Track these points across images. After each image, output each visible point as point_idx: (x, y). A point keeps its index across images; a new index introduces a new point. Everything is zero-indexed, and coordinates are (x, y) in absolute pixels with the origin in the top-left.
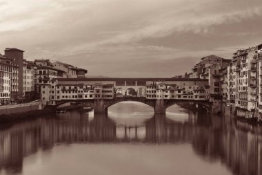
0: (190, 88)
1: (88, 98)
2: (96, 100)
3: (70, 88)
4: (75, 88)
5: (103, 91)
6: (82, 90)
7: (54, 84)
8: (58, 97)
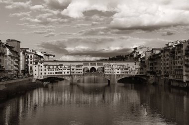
0: (133, 67)
1: (66, 74)
2: (72, 75)
3: (53, 67)
4: (57, 67)
5: (76, 70)
6: (61, 68)
7: (42, 65)
8: (45, 73)
